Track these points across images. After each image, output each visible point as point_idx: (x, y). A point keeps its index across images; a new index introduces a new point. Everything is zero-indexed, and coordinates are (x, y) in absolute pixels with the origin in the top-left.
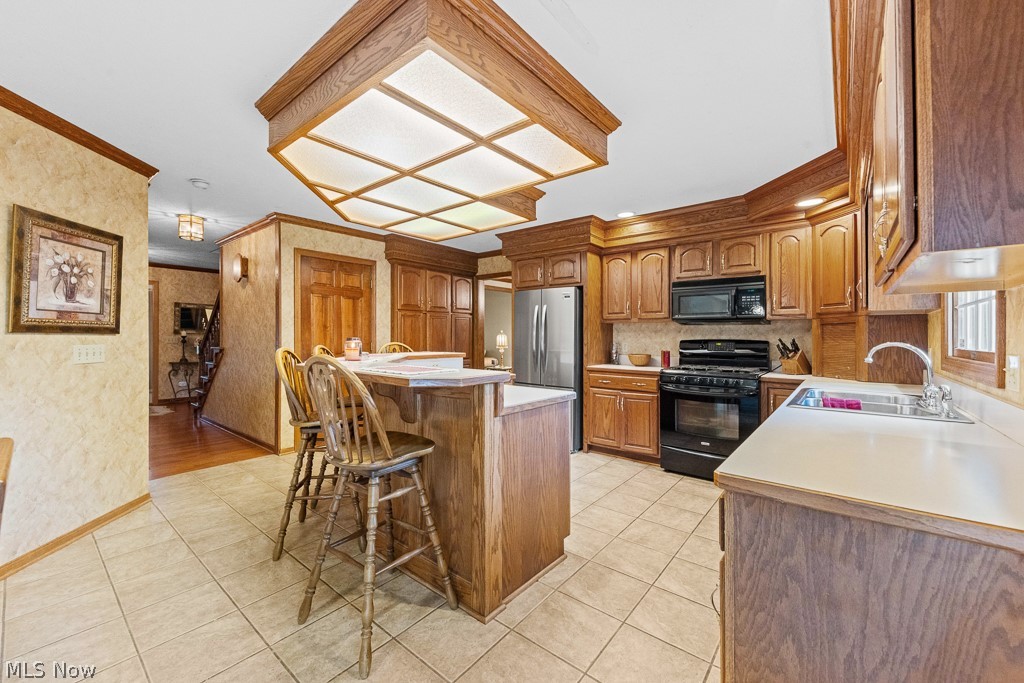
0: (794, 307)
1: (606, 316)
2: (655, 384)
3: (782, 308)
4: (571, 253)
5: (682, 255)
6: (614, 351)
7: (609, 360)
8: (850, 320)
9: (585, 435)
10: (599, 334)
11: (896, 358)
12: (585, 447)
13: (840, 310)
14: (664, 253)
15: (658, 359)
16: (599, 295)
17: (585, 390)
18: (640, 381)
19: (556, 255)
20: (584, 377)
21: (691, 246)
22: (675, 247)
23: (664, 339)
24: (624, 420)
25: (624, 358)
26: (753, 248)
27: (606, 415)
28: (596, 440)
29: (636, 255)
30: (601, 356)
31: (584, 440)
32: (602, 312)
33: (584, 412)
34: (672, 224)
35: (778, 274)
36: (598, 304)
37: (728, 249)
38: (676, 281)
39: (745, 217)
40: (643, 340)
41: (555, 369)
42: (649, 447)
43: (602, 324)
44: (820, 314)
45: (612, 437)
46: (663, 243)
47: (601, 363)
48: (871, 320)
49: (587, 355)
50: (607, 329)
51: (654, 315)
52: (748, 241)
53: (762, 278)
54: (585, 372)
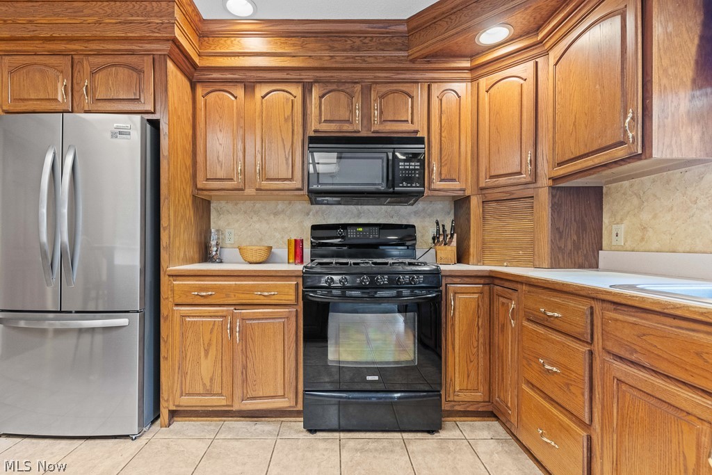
0: (453, 180)
1: (201, 183)
2: (292, 292)
3: (441, 180)
4: (132, 53)
5: (321, 97)
6: (213, 243)
7: (206, 256)
8: (529, 192)
9: (164, 394)
10: (190, 213)
11: (575, 238)
12: (164, 413)
13: (515, 181)
14: (297, 91)
15: (282, 252)
16: (189, 147)
17: (164, 311)
18: (268, 288)
19: (99, 53)
20: (164, 288)
21: (334, 87)
22: (311, 84)
23: (286, 225)
24: (239, 358)
25: (229, 253)
26: (410, 100)
27: (207, 352)
28: (186, 402)
29: (253, 89)
30: (193, 251)
31: (163, 404)
32: (194, 176)
33: (163, 353)
34: (310, 46)
35: (438, 137)
36: (189, 162)
37: (382, 97)
38: (312, 134)
39: (405, 54)
40: (257, 226)
41: (104, 277)
42: (283, 396)
43: (194, 197)
44: (482, 189)
45: (217, 389)
46: (293, 75)
47: (193, 262)
48: (555, 192)
49: (168, 247)
50: (202, 206)
51: (280, 185)
52: (404, 89)
53: (420, 141)
54: (164, 280)
